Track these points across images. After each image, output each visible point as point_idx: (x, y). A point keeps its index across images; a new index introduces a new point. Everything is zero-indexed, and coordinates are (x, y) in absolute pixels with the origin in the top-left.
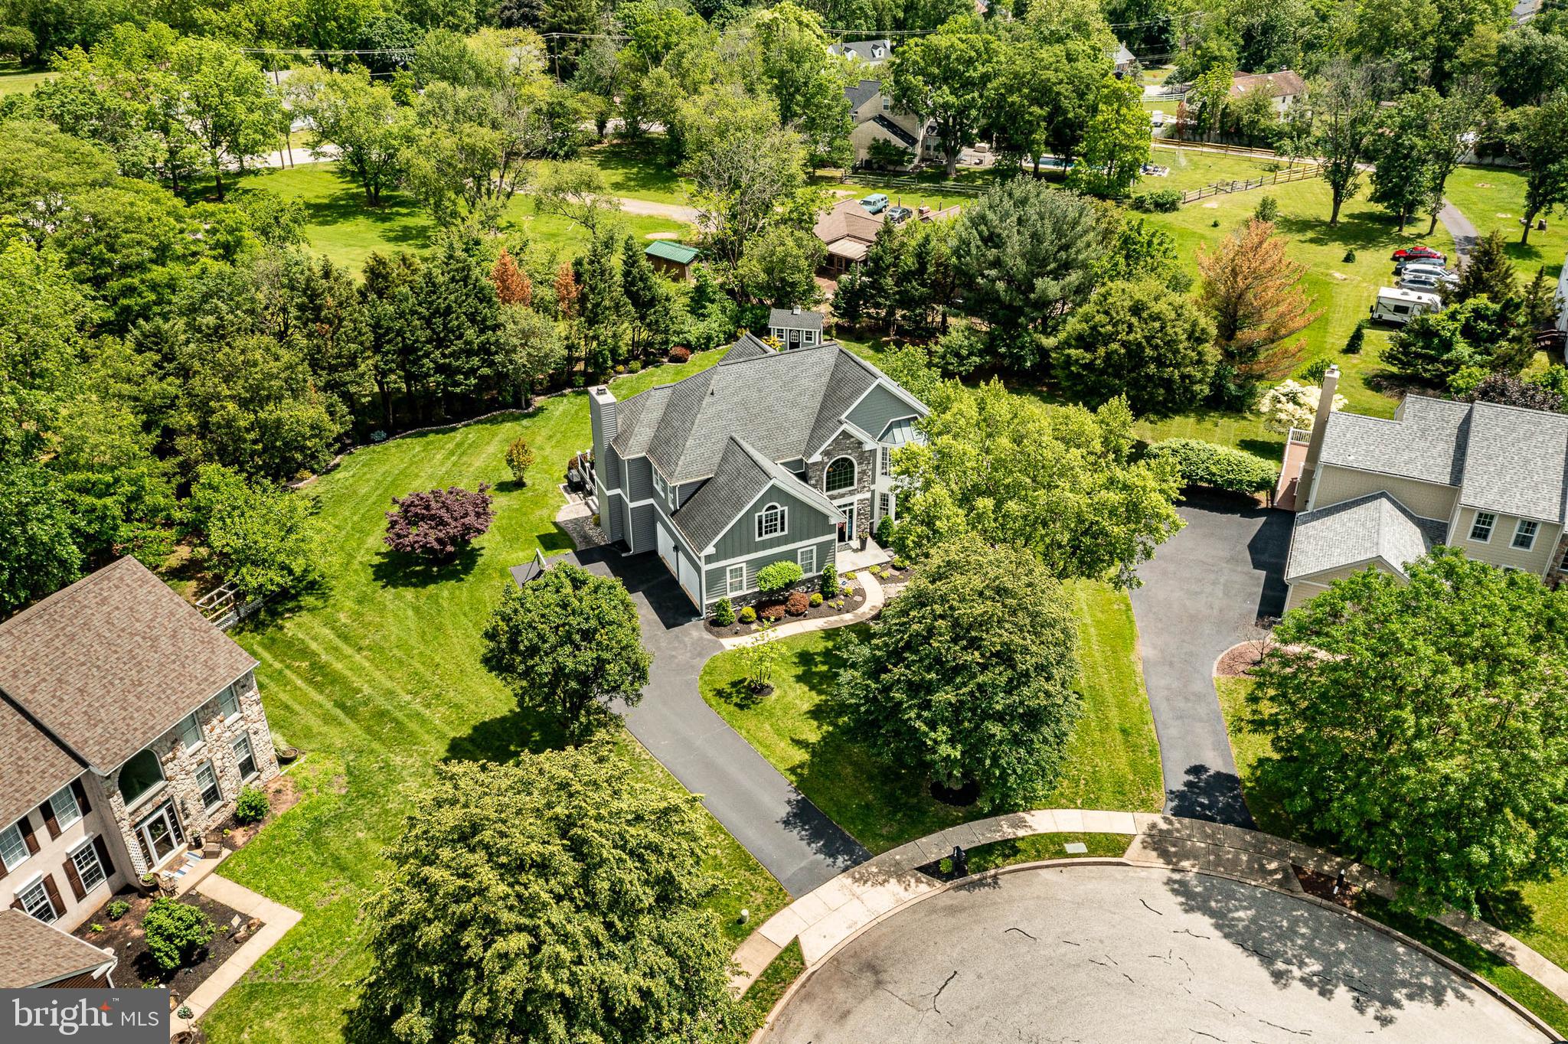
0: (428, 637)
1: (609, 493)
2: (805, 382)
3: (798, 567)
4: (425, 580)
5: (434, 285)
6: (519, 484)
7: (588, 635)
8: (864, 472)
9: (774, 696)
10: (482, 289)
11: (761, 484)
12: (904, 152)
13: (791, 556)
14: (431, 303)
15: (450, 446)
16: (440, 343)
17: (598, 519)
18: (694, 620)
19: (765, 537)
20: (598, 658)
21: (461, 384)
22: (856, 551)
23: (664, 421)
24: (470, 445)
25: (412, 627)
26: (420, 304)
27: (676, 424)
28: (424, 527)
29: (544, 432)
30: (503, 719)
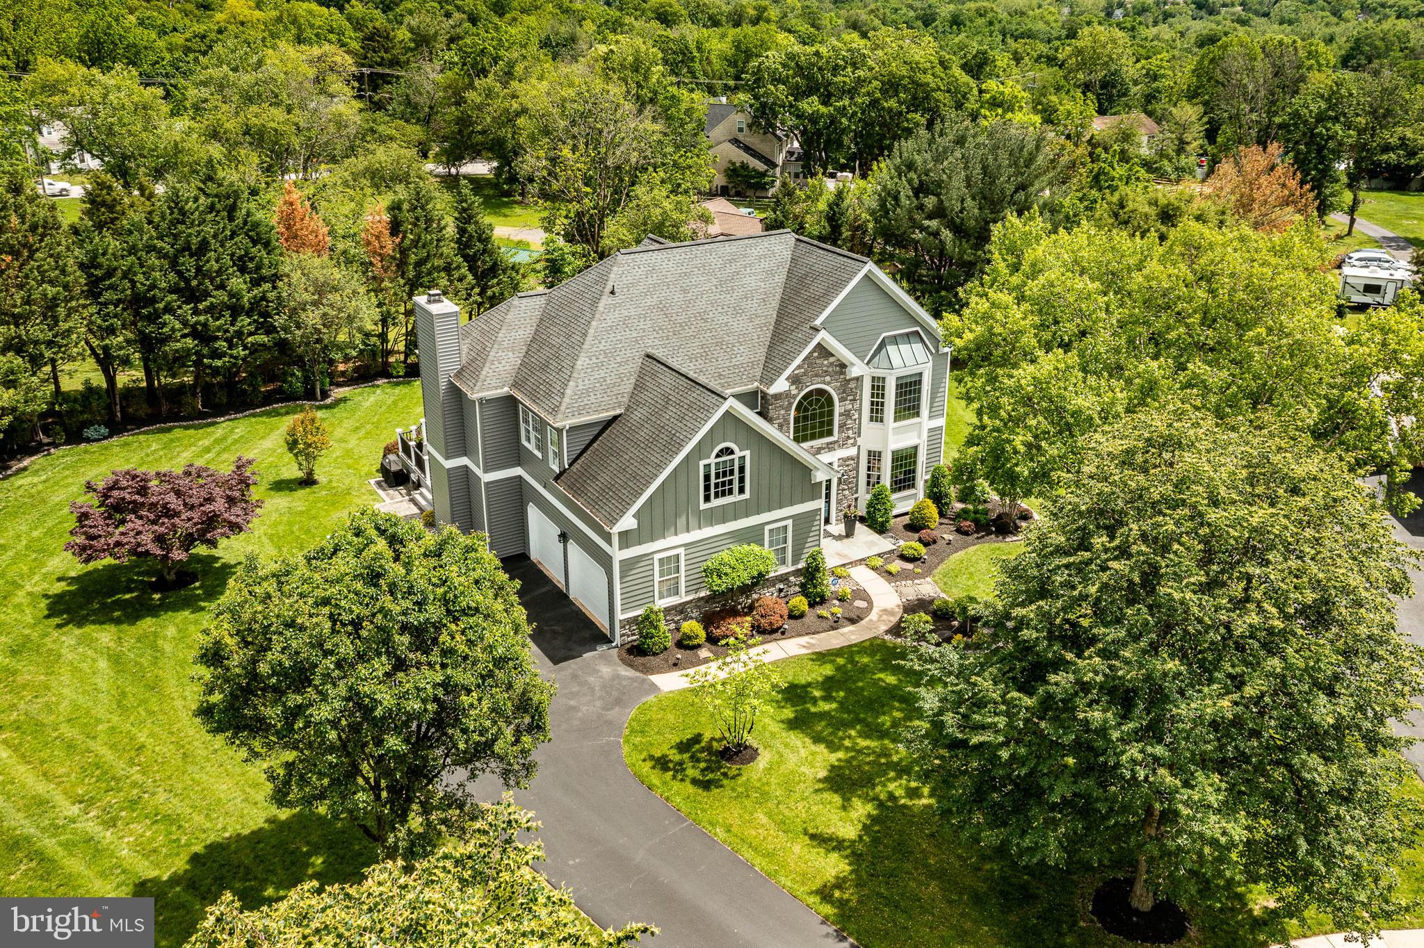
0: (130, 701)
1: (449, 464)
2: (751, 282)
3: (767, 551)
4: (134, 612)
5: (183, 212)
6: (308, 481)
7: (423, 637)
8: (846, 414)
9: (762, 761)
10: (256, 225)
11: (709, 412)
12: (764, 174)
13: (753, 536)
14: (176, 236)
15: (206, 442)
16: (192, 295)
17: (432, 515)
18: (602, 649)
19: (716, 503)
20: (446, 685)
21: (224, 354)
22: (839, 538)
23: (537, 340)
24: (236, 441)
25: (103, 685)
26: (161, 238)
27: (556, 341)
28: (134, 523)
29: (347, 424)
30: (257, 836)
